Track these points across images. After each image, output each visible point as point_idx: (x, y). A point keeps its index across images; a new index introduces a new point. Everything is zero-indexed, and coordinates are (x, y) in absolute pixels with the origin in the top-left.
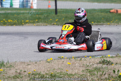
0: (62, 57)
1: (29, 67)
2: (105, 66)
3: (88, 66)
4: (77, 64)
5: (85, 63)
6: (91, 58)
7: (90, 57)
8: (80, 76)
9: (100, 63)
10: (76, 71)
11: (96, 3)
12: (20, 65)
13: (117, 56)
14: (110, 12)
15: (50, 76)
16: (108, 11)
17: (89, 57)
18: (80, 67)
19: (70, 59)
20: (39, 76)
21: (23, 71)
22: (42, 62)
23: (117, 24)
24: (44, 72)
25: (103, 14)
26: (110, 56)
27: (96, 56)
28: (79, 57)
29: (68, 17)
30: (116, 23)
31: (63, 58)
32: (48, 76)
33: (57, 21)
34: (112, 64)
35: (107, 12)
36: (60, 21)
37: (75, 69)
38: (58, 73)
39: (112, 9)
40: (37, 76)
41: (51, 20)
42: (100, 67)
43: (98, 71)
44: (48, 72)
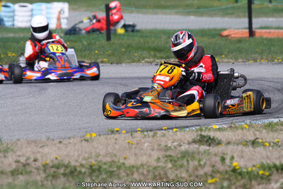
0: (116, 129)
1: (46, 150)
2: (203, 148)
3: (170, 147)
4: (146, 145)
5: (163, 142)
6: (177, 131)
7: (175, 130)
8: (150, 168)
9: (194, 142)
10: (144, 159)
11: (192, 17)
12: (27, 147)
13: (231, 127)
14: (221, 36)
15: (89, 169)
16: (217, 34)
17: (172, 129)
18: (153, 150)
19: (132, 134)
20: (65, 170)
21: (32, 159)
22: (72, 140)
23: (233, 61)
24: (77, 161)
25: (205, 39)
26: (217, 127)
27: (187, 127)
28: (151, 131)
29: (132, 47)
30: (231, 58)
31: (117, 131)
32: (83, 170)
33: (109, 55)
34: (219, 143)
35: (213, 36)
36: (116, 54)
37: (142, 155)
38: (105, 164)
39: (225, 29)
40: (62, 171)
41: (97, 52)
42: (195, 150)
43: (189, 159)
44: (84, 162)
